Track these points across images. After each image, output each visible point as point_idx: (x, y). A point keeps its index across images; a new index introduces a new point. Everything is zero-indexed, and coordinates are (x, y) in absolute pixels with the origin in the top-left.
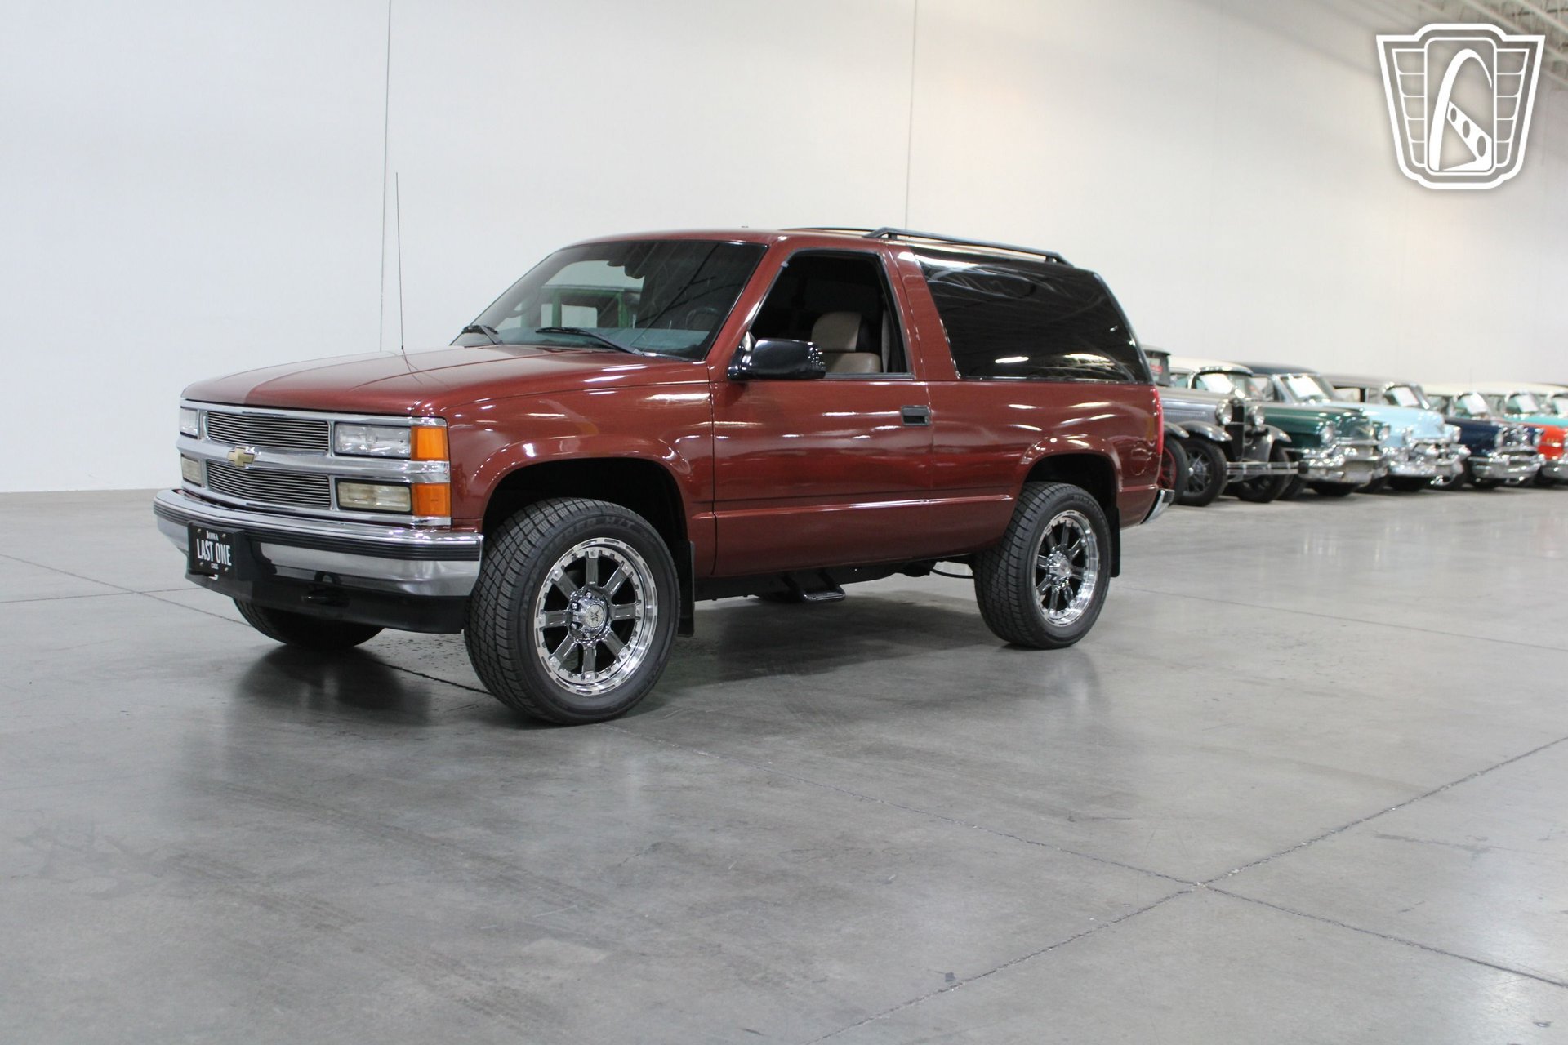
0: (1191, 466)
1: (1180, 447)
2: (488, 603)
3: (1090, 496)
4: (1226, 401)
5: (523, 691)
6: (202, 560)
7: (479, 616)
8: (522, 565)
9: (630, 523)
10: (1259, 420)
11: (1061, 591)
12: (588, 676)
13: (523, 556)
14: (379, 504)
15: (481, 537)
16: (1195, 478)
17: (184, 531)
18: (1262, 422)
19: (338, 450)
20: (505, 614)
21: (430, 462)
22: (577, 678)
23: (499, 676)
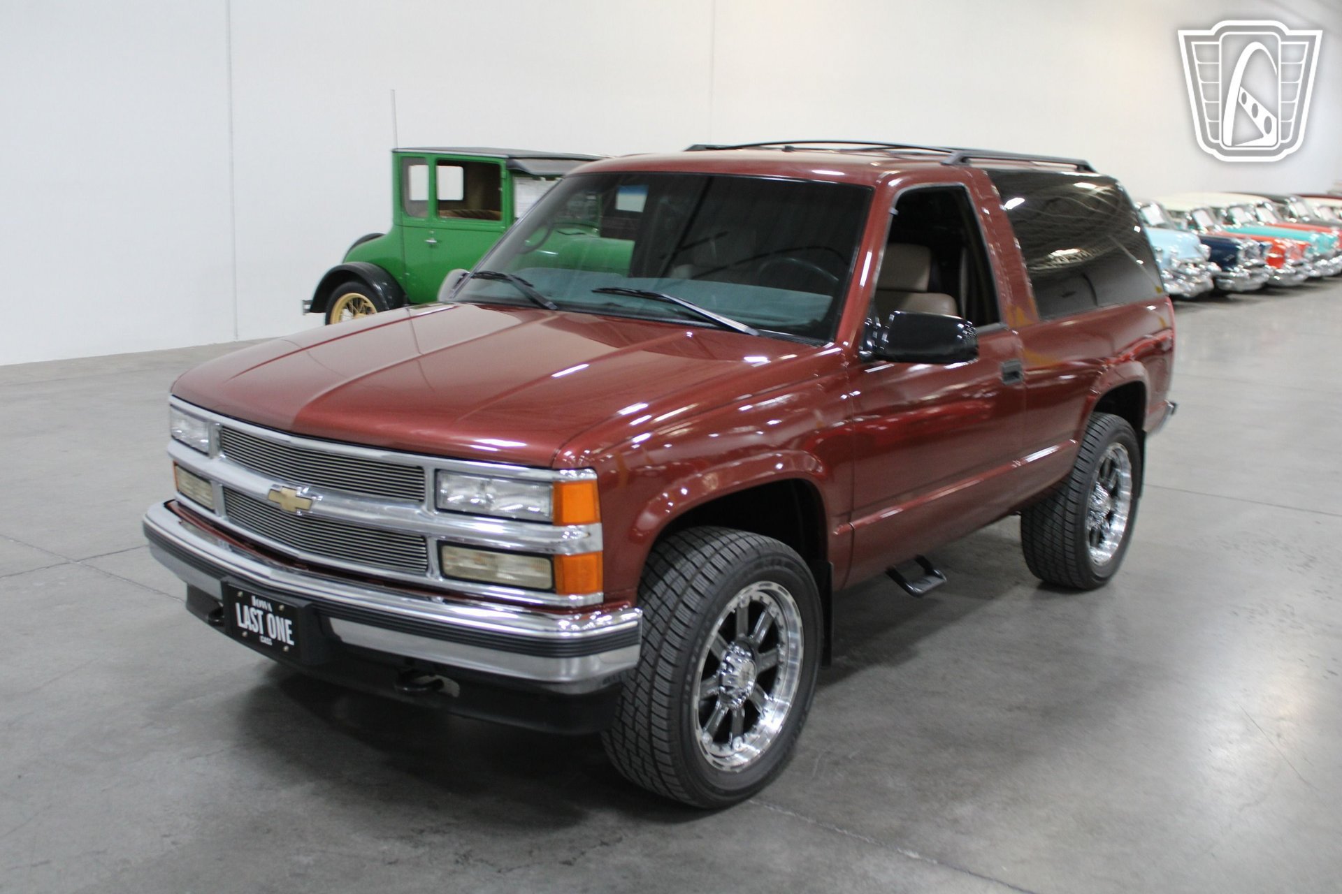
6: (244, 630)
7: (624, 698)
9: (785, 560)
11: (1101, 526)
12: (736, 743)
13: (683, 627)
14: (503, 576)
15: (638, 614)
17: (216, 584)
19: (441, 506)
21: (574, 528)
22: (726, 751)
23: (651, 769)
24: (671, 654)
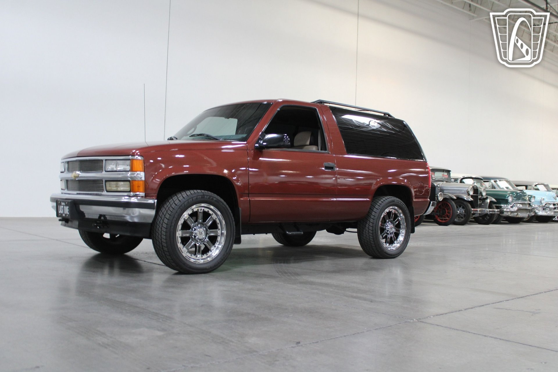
0: (458, 211)
1: (453, 203)
3: (401, 201)
4: (471, 187)
6: (60, 213)
8: (172, 212)
9: (215, 199)
10: (484, 194)
11: (391, 237)
12: (198, 256)
13: (172, 209)
14: (119, 189)
15: (156, 201)
16: (460, 215)
18: (485, 194)
19: (106, 170)
20: (165, 230)
21: (138, 172)
23: (164, 254)
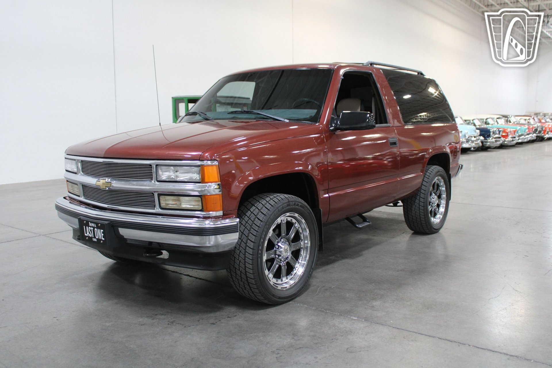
2: (240, 251)
3: (443, 170)
5: (260, 293)
6: (87, 236)
7: (235, 257)
9: (300, 204)
11: (435, 209)
12: (284, 279)
13: (257, 227)
14: (184, 206)
15: (238, 220)
17: (76, 221)
19: (159, 180)
21: (210, 184)
22: (279, 282)
23: (246, 286)
24: (252, 238)
